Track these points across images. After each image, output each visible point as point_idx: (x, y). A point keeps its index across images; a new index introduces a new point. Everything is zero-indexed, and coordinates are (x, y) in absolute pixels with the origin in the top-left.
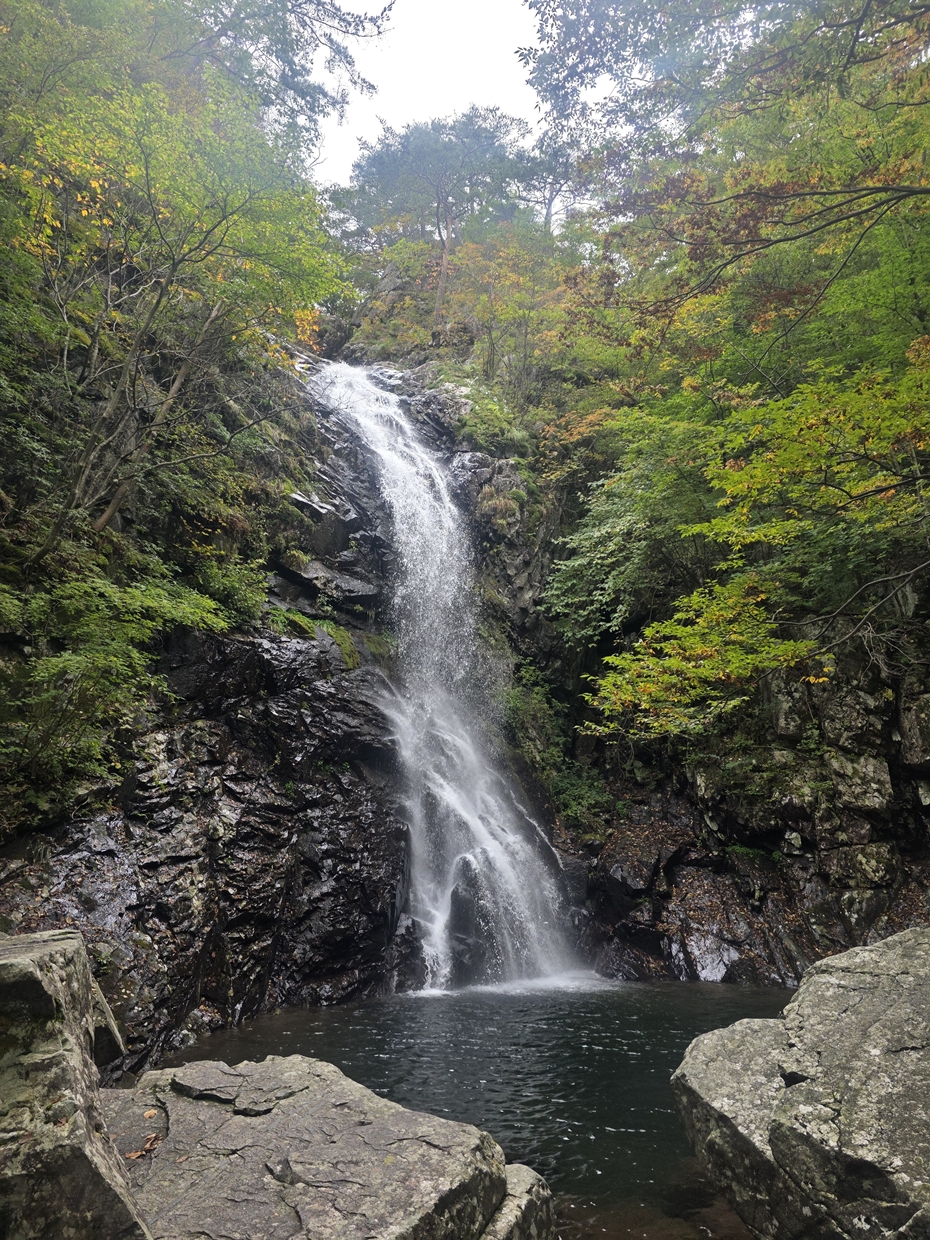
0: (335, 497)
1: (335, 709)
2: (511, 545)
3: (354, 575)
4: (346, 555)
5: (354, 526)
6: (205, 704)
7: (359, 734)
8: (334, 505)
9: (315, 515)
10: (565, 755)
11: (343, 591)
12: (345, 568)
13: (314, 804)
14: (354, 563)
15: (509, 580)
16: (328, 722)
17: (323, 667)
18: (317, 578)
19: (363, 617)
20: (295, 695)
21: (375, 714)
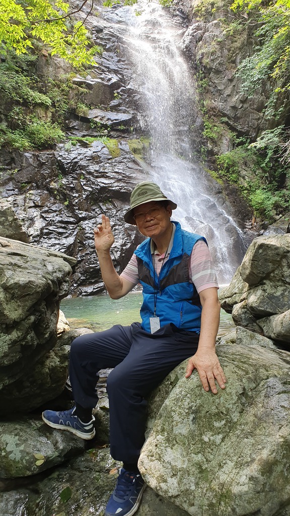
0: (101, 74)
1: (97, 177)
2: (218, 72)
3: (118, 111)
4: (114, 102)
5: (116, 86)
6: (36, 183)
7: (111, 187)
8: (101, 78)
9: (89, 86)
11: (112, 121)
12: (115, 109)
14: (119, 105)
16: (93, 183)
17: (95, 159)
18: (96, 117)
19: (123, 131)
20: (76, 174)
21: (123, 177)
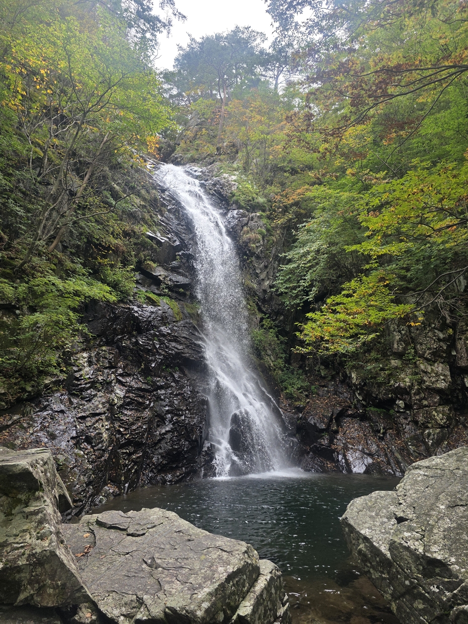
0: (168, 234)
1: (170, 341)
2: (258, 257)
3: (179, 273)
4: (175, 263)
5: (178, 248)
6: (106, 338)
7: (183, 353)
8: (168, 238)
9: (159, 243)
10: (285, 363)
11: (174, 282)
12: (174, 270)
13: (161, 388)
14: (179, 267)
15: (257, 275)
16: (167, 347)
17: (164, 320)
18: (160, 275)
19: (184, 295)
20: (151, 334)
21: (191, 343)
